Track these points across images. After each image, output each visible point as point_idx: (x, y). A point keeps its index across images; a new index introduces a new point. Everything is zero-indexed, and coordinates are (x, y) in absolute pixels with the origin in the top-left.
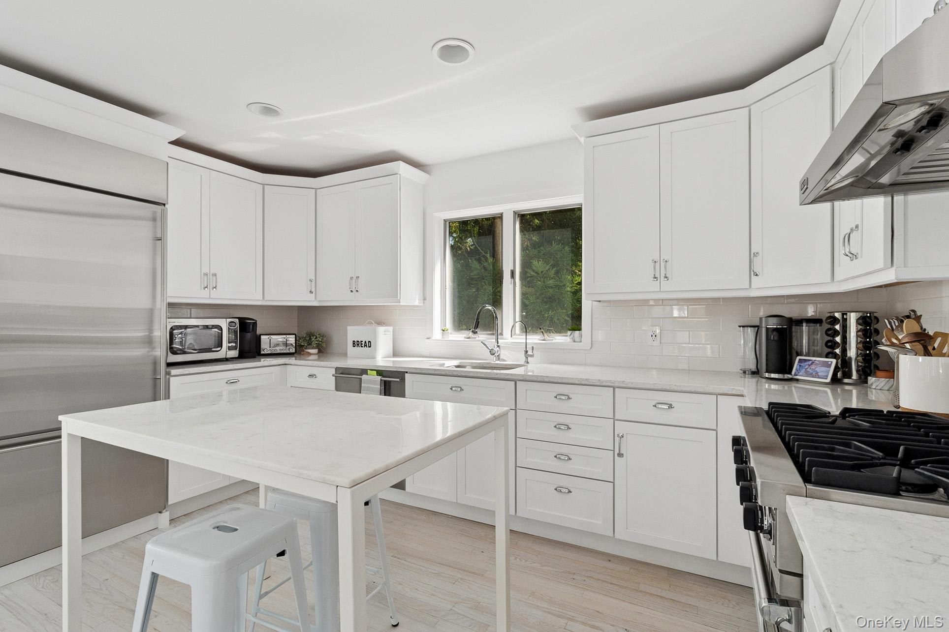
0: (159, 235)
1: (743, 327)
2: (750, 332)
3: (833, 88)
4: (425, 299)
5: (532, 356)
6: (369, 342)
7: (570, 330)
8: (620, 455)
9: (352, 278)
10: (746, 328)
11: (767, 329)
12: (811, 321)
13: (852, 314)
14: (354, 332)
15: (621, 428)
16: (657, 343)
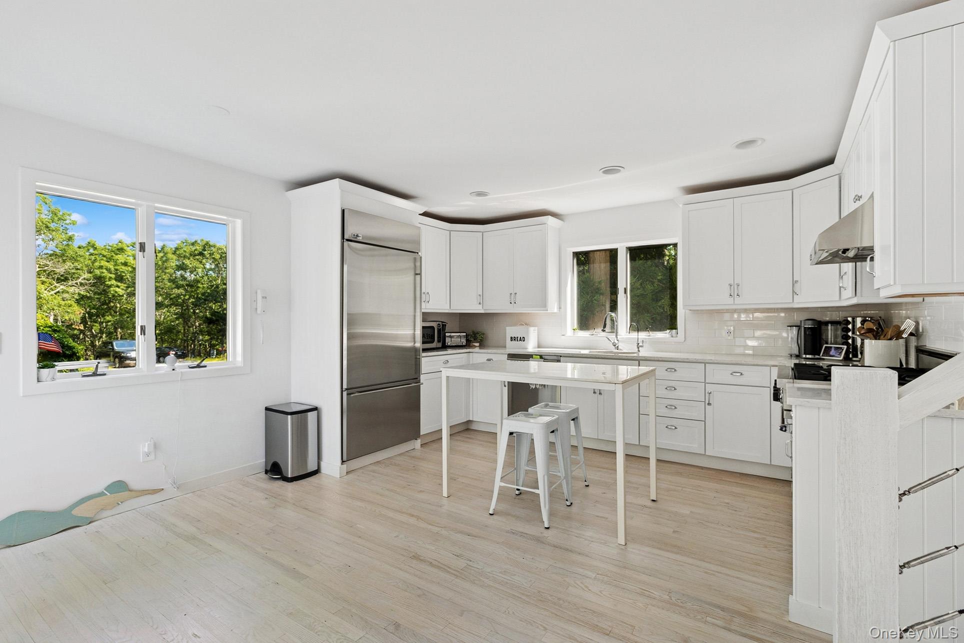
0: (418, 272)
1: (790, 326)
2: (795, 330)
3: (840, 188)
4: (560, 308)
5: (642, 346)
6: (523, 337)
7: (669, 329)
8: (709, 404)
9: (511, 294)
10: (792, 327)
11: (805, 328)
12: (833, 323)
13: (858, 318)
14: (511, 331)
15: (709, 388)
16: (731, 337)
